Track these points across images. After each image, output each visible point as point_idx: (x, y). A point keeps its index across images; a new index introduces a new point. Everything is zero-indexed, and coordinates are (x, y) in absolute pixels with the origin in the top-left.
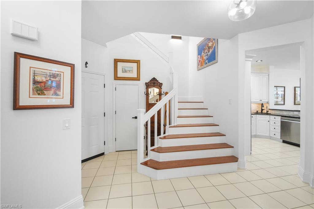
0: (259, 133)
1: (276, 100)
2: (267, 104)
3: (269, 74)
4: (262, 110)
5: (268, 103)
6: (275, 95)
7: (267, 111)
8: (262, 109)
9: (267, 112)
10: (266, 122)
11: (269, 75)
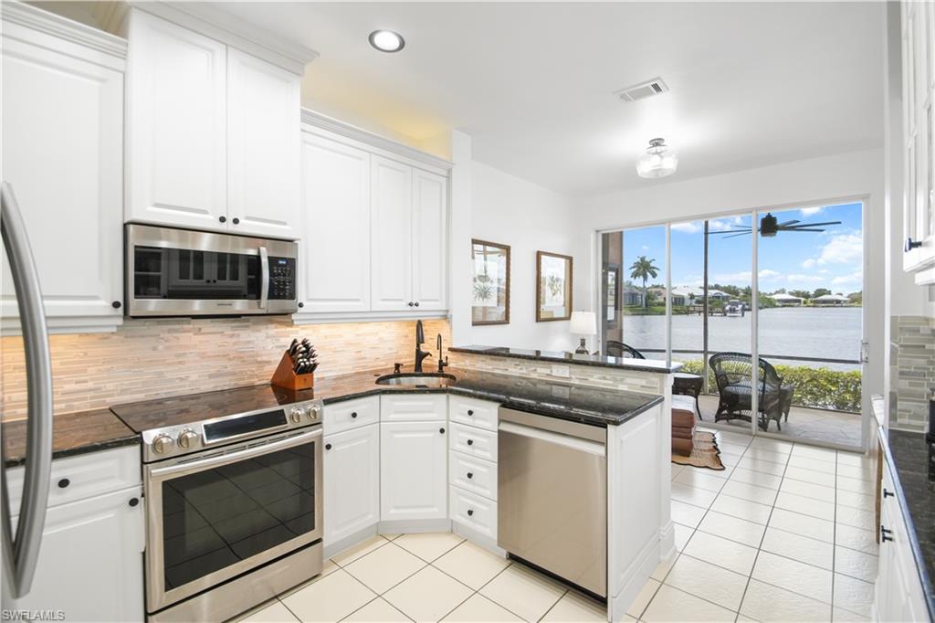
0: (393, 511)
1: (480, 303)
2: (444, 322)
3: (449, 171)
4: (420, 356)
5: (446, 317)
6: (475, 280)
7: (441, 361)
8: (418, 351)
9: (441, 368)
10: (431, 435)
11: (449, 177)
